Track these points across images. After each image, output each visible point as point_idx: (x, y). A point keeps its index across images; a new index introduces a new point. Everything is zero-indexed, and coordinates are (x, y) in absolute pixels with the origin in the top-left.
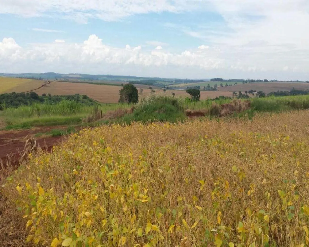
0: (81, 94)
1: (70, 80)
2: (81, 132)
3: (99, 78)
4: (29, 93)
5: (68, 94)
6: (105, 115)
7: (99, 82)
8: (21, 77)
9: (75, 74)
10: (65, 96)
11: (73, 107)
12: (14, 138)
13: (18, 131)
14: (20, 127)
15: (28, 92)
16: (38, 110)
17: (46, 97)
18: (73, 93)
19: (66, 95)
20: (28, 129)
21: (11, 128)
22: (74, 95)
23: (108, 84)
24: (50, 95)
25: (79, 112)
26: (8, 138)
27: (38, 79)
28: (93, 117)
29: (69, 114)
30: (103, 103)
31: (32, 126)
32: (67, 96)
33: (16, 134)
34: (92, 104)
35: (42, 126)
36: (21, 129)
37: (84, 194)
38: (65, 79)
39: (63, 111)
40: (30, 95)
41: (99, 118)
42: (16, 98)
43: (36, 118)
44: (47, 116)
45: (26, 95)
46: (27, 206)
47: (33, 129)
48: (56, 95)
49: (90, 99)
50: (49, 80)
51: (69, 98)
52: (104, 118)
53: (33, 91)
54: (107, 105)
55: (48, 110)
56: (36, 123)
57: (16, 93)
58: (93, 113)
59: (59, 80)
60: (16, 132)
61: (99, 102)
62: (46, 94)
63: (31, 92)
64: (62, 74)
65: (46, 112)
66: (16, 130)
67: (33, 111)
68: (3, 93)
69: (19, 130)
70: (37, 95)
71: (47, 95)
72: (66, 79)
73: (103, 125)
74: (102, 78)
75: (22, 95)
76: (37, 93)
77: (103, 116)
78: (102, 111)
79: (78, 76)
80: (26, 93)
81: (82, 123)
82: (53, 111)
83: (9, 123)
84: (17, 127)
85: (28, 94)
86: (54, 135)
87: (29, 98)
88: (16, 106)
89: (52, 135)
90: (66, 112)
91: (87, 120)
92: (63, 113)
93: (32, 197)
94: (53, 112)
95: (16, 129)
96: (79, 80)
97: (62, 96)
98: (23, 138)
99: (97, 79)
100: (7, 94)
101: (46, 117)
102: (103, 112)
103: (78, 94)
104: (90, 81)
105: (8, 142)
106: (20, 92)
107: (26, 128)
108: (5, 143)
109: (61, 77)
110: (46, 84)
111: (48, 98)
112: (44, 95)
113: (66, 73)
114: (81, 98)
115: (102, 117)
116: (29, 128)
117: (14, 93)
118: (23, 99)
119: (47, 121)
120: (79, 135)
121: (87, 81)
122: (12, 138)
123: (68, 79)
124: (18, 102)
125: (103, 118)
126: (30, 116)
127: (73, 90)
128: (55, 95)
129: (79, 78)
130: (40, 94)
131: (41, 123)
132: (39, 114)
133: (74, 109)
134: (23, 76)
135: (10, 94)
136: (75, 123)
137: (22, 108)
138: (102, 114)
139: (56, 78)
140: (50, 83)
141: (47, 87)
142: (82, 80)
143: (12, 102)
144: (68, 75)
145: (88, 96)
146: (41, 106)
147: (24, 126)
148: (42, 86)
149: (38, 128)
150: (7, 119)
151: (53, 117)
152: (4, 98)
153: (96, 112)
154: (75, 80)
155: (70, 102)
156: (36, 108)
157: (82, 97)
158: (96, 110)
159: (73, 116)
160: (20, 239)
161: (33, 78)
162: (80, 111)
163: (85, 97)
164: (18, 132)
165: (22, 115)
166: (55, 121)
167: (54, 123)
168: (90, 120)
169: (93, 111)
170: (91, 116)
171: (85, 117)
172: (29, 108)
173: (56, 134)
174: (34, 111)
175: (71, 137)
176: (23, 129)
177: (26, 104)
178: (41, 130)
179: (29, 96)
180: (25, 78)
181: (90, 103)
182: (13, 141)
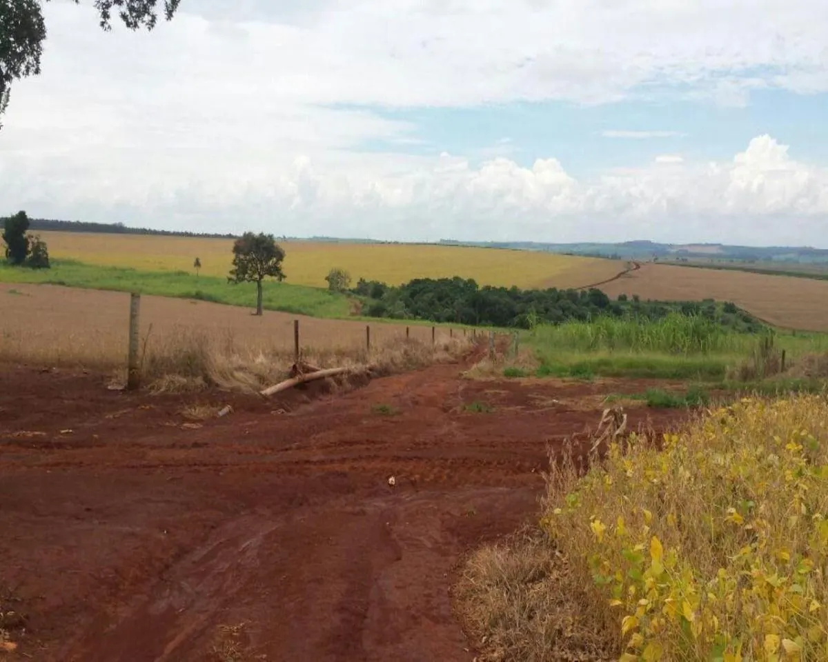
0: (720, 300)
1: (691, 260)
2: (736, 406)
3: (775, 258)
4: (587, 290)
5: (685, 299)
6: (792, 365)
7: (773, 266)
8: (569, 252)
9: (707, 245)
10: (675, 303)
11: (698, 334)
12: (557, 399)
13: (564, 381)
14: (568, 373)
15: (585, 289)
16: (610, 335)
17: (628, 303)
18: (698, 296)
19: (678, 299)
20: (587, 381)
21: (547, 373)
22: (701, 300)
23: (800, 275)
24: (636, 298)
25: (716, 348)
26: (543, 397)
27: (610, 257)
28: (755, 366)
29: (688, 352)
30: (784, 328)
31: (596, 373)
32: (681, 303)
33: (559, 389)
34: (750, 330)
35: (617, 375)
36: (570, 378)
37: (772, 583)
38: (678, 259)
39: (674, 344)
40: (589, 295)
41: (776, 371)
42: (558, 300)
43: (602, 354)
44: (631, 352)
45: (579, 296)
46: (618, 576)
47: (598, 381)
48: (652, 299)
49: (745, 314)
50: (637, 260)
51: (687, 308)
52: (790, 371)
53: (597, 287)
54: (794, 335)
55: (633, 337)
56: (603, 368)
57: (558, 290)
58: (756, 355)
59: (660, 260)
60: (558, 383)
61: (771, 324)
62: (627, 295)
63: (591, 290)
64: (671, 246)
65: (628, 342)
66: (560, 379)
67: (597, 338)
68: (530, 289)
69: (566, 379)
70: (605, 296)
71: (630, 299)
72: (680, 258)
73: (801, 394)
74: (782, 257)
75: (571, 295)
76: (605, 292)
77: (785, 366)
78: (784, 353)
79: (714, 251)
80: (579, 291)
81: (724, 378)
82: (646, 340)
83: (542, 360)
84: (560, 372)
85: (584, 294)
86: (651, 402)
87: (587, 304)
88: (557, 321)
89: (646, 401)
90: (680, 346)
91: (737, 374)
92: (673, 347)
93: (633, 559)
94: (647, 344)
95: (560, 376)
96: (716, 262)
97: (667, 303)
98: (576, 400)
99: (769, 259)
100: (537, 291)
101: (629, 355)
102: (788, 355)
103: (712, 300)
104: (748, 265)
105: (543, 407)
106: (565, 289)
107: (582, 376)
108: (538, 408)
109: (668, 253)
110: (627, 271)
111: (632, 306)
112: (623, 298)
113: (680, 243)
114: (719, 310)
115: (784, 370)
116: (588, 379)
117: (552, 290)
118: (574, 307)
119: (631, 365)
120: (732, 413)
121: (737, 263)
122: (552, 397)
123: (684, 258)
124: (560, 313)
125: (786, 370)
126: (591, 347)
127: (698, 287)
128: (649, 301)
129: (719, 256)
130: (612, 295)
131: (616, 368)
132: (612, 346)
133: (702, 339)
134: (575, 250)
135: (544, 291)
136: (704, 380)
137: (571, 328)
138: (786, 361)
139: (654, 255)
140: (638, 266)
141: (630, 277)
142: (724, 262)
143: (547, 310)
144: (685, 248)
145: (738, 306)
146: (617, 326)
147: (578, 370)
148: (619, 276)
149: (609, 381)
150: (538, 351)
151: (645, 356)
152: (530, 300)
153: (764, 355)
154: (705, 261)
155: (692, 321)
156: (606, 329)
157: (722, 306)
158: (766, 346)
159: (699, 359)
160: (590, 652)
161: (598, 256)
162: (719, 344)
163: (730, 308)
164: (565, 384)
165: (573, 345)
166: (651, 367)
167: (649, 371)
168: (747, 374)
169: (757, 351)
170: (751, 364)
171: (733, 364)
172: (589, 329)
173: (657, 400)
174: (601, 337)
175: (708, 415)
176: (576, 378)
177: (581, 318)
178: (617, 387)
179: (587, 299)
180: (579, 254)
181: (744, 325)
182: (554, 404)
